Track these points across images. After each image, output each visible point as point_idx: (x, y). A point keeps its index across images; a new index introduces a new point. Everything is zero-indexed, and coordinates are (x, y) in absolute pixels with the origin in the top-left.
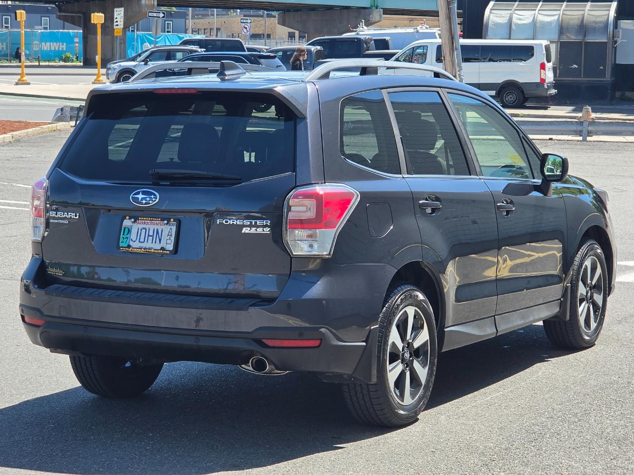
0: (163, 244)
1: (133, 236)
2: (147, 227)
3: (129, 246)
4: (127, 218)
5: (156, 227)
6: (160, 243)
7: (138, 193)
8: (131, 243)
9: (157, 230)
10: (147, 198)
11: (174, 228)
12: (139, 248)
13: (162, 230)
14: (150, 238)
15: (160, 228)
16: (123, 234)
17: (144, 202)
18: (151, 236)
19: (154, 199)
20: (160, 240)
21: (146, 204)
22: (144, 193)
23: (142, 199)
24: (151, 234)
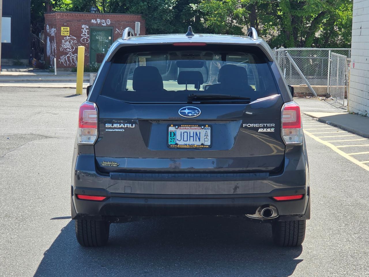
0: (202, 141)
1: (178, 137)
2: (188, 131)
3: (177, 144)
4: (172, 125)
5: (195, 131)
6: (200, 141)
7: (185, 109)
8: (177, 142)
9: (196, 133)
10: (192, 112)
11: (209, 132)
12: (184, 145)
13: (200, 133)
14: (192, 138)
15: (198, 131)
16: (171, 136)
17: (190, 115)
18: (192, 137)
19: (197, 113)
20: (199, 139)
21: (191, 116)
22: (189, 109)
23: (189, 113)
24: (192, 135)
